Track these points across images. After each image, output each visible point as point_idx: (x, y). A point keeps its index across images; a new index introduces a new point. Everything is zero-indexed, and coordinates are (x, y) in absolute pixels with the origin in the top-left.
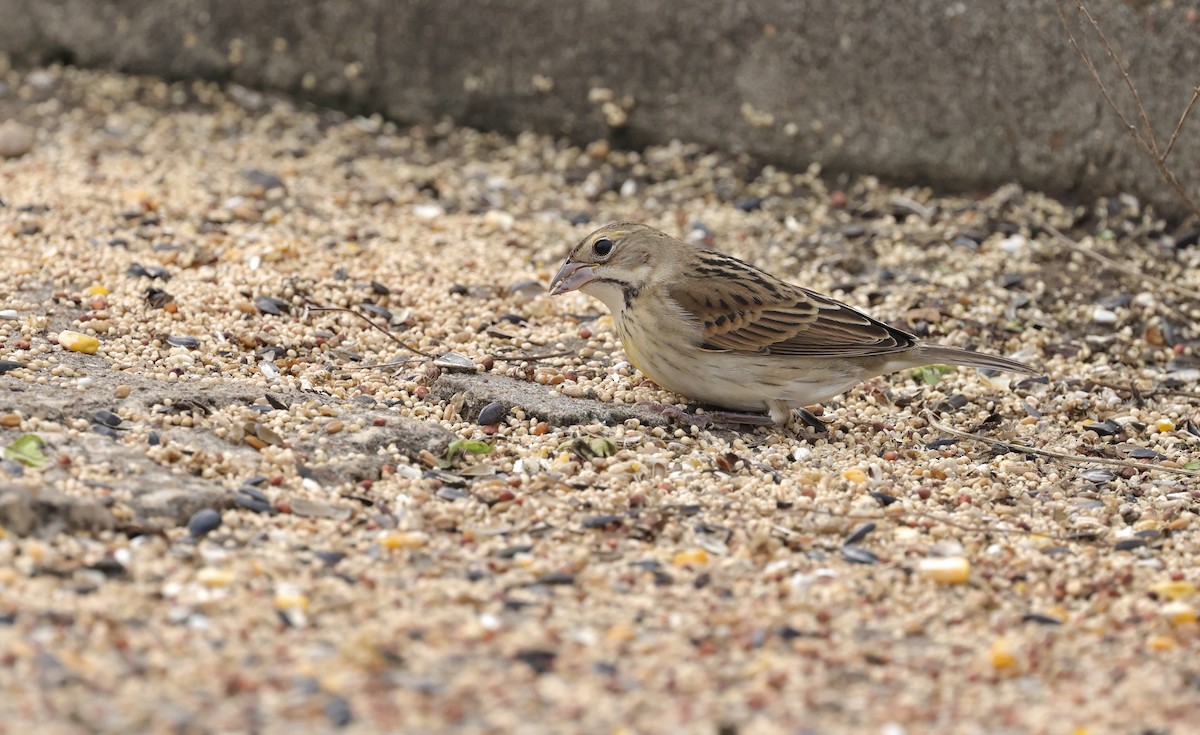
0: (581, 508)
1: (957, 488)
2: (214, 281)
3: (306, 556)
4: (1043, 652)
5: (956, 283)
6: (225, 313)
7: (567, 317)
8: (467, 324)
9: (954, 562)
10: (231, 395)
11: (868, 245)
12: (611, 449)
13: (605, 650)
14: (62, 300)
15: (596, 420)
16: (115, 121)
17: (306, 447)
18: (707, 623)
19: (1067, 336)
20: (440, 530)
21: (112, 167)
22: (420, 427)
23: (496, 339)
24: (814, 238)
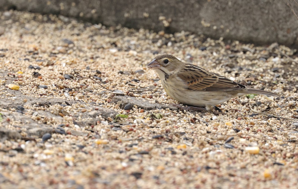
0: (152, 133)
1: (257, 127)
2: (52, 70)
3: (74, 146)
4: (278, 173)
5: (260, 71)
6: (55, 79)
7: (151, 80)
8: (123, 82)
9: (255, 148)
10: (55, 102)
11: (236, 60)
12: (161, 117)
13: (156, 172)
14: (10, 75)
15: (157, 109)
16: (27, 26)
17: (76, 116)
18: (185, 165)
19: (290, 85)
20: (112, 139)
21: (26, 38)
22: (108, 110)
23: (130, 86)
24: (221, 58)
